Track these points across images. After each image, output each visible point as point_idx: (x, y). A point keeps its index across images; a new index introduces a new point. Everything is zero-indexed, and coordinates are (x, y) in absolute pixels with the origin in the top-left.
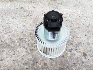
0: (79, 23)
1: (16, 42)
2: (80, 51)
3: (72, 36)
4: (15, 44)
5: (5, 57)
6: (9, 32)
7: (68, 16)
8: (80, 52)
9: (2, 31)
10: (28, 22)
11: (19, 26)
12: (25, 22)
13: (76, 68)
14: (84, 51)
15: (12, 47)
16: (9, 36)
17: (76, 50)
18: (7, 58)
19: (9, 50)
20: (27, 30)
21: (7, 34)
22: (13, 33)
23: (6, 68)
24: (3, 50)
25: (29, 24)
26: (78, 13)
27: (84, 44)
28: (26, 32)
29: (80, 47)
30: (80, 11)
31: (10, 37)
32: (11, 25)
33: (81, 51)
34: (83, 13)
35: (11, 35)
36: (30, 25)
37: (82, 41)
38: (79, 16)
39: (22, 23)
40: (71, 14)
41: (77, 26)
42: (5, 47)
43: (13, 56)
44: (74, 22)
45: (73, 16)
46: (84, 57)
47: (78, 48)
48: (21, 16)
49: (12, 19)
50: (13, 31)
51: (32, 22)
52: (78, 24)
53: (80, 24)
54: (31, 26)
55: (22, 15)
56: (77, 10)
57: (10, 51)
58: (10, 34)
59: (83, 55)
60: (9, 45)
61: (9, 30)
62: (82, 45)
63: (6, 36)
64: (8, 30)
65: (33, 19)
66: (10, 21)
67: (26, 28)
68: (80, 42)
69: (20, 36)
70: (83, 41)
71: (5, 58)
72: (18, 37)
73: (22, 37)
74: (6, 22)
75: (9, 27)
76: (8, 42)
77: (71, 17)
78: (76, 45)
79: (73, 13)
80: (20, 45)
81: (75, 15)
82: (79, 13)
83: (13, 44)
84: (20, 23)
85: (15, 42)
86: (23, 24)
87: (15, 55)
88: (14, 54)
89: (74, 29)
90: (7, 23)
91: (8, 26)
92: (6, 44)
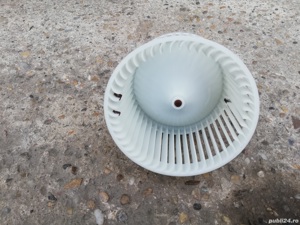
0: (280, 39)
1: (89, 78)
2: (282, 111)
3: (260, 73)
4: (87, 83)
5: (57, 114)
6: (67, 53)
7: (247, 18)
8: (282, 115)
9: (45, 49)
10: (123, 30)
11: (95, 38)
12: (112, 29)
13: (269, 155)
14: (294, 114)
15: (76, 91)
16: (68, 62)
17: (271, 108)
18: (63, 117)
19: (70, 99)
20: (121, 49)
21: (60, 56)
22: (79, 56)
23: (61, 141)
24: (49, 96)
25: (126, 35)
26: (277, 12)
27: (295, 94)
28: (117, 55)
29: (283, 102)
30: (285, 6)
31: (69, 66)
32: (71, 35)
33: (287, 113)
34: (292, 13)
35: (72, 62)
36: (129, 37)
37: (289, 87)
38: (279, 22)
39: (103, 32)
40: (255, 14)
41: (275, 47)
42: (55, 90)
43: (80, 112)
44: (264, 37)
45: (261, 19)
46: (295, 128)
47: (276, 105)
48: (102, 14)
49: (75, 18)
50: (77, 50)
51: (134, 29)
52: (278, 42)
53: (283, 42)
54: (132, 41)
55: (105, 11)
56: (273, 6)
57: (72, 102)
58: (69, 57)
59: (291, 123)
60: (67, 86)
61: (66, 46)
62: (291, 98)
63: (57, 63)
64: (64, 48)
65: (138, 23)
66: (70, 23)
67: (116, 46)
68: (283, 89)
69: (101, 66)
70: (293, 87)
71: (57, 119)
72: (94, 66)
73: (105, 68)
74: (58, 27)
75: (67, 40)
76: (64, 77)
77: (254, 22)
78: (271, 96)
79: (261, 13)
80: (99, 87)
81: (268, 18)
82: (280, 12)
83: (80, 83)
84: (99, 32)
85: (85, 79)
86: (107, 32)
87: (87, 112)
88: (85, 109)
89: (265, 55)
90: (60, 30)
91: (64, 38)
92: (60, 82)
